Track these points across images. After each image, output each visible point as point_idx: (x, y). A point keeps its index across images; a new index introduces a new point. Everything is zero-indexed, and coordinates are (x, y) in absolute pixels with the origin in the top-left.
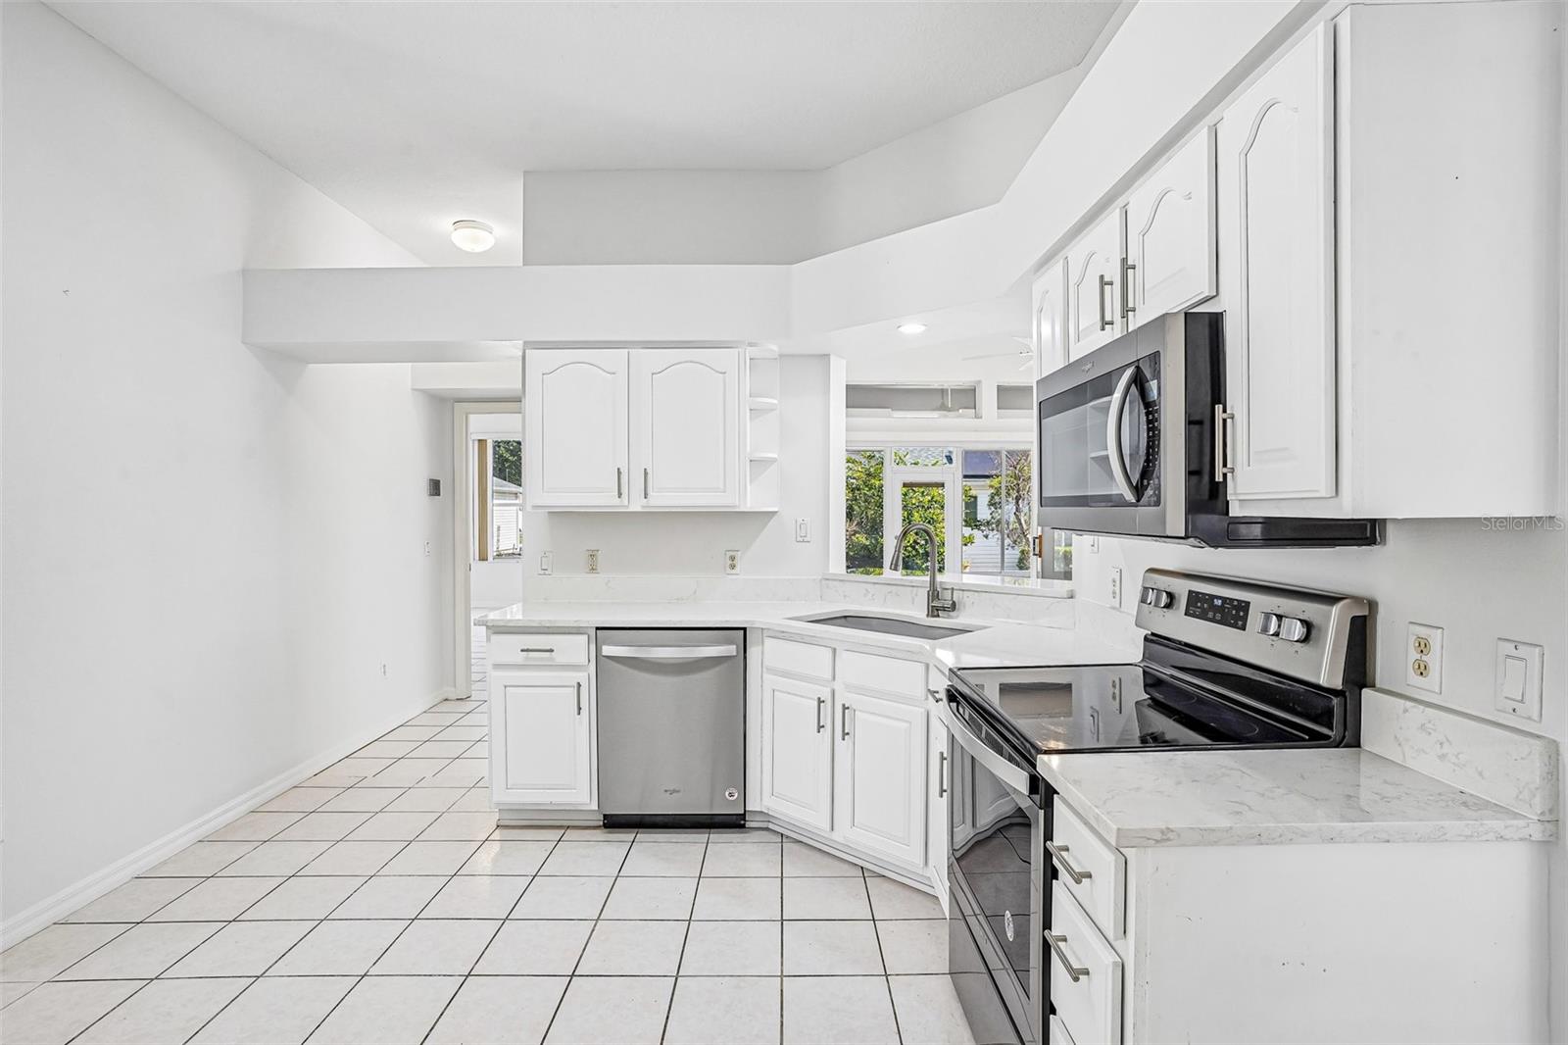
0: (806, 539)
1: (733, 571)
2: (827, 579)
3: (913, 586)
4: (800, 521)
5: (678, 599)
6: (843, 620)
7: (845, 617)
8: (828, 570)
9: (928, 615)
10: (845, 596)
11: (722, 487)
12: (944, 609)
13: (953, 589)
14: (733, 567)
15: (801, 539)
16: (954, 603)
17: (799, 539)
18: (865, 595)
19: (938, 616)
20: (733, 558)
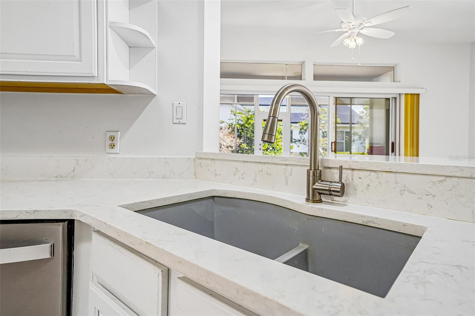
0: (181, 121)
1: (113, 151)
2: (201, 158)
3: (286, 165)
4: (176, 103)
5: (57, 177)
6: (211, 200)
7: (213, 197)
8: (203, 150)
9: (308, 200)
10: (216, 175)
11: (77, 54)
12: (330, 193)
13: (341, 168)
14: (112, 146)
15: (177, 121)
16: (343, 185)
17: (176, 121)
18: (235, 174)
19: (320, 201)
20: (112, 138)
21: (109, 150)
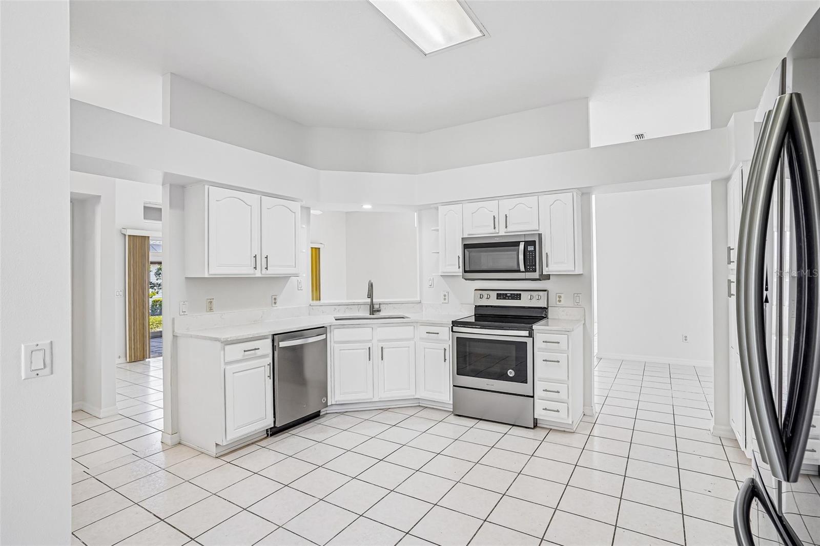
9: (370, 315)
12: (378, 311)
13: (380, 304)
14: (275, 303)
17: (299, 289)
19: (374, 314)
20: (275, 299)
21: (274, 305)
